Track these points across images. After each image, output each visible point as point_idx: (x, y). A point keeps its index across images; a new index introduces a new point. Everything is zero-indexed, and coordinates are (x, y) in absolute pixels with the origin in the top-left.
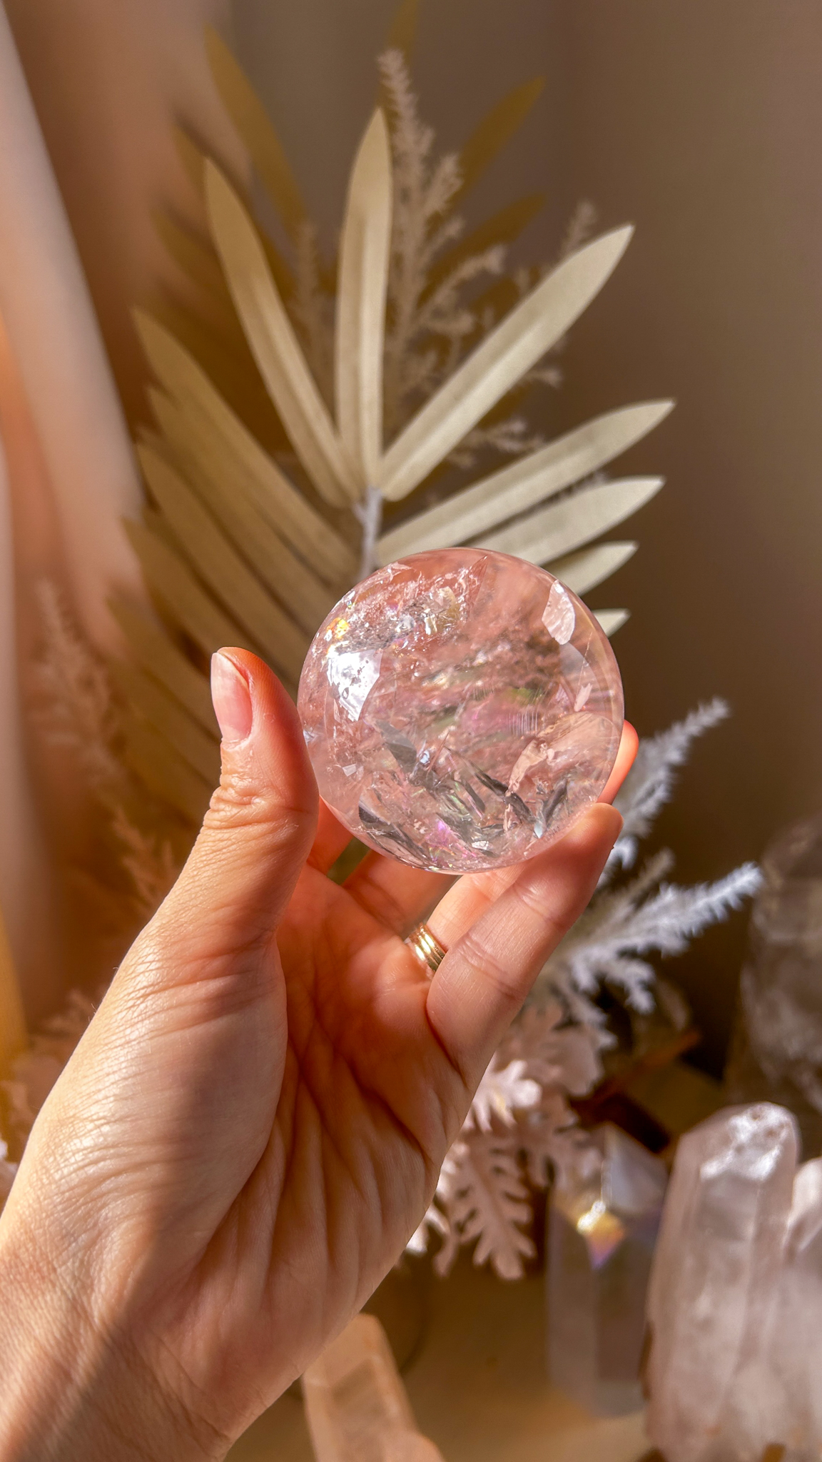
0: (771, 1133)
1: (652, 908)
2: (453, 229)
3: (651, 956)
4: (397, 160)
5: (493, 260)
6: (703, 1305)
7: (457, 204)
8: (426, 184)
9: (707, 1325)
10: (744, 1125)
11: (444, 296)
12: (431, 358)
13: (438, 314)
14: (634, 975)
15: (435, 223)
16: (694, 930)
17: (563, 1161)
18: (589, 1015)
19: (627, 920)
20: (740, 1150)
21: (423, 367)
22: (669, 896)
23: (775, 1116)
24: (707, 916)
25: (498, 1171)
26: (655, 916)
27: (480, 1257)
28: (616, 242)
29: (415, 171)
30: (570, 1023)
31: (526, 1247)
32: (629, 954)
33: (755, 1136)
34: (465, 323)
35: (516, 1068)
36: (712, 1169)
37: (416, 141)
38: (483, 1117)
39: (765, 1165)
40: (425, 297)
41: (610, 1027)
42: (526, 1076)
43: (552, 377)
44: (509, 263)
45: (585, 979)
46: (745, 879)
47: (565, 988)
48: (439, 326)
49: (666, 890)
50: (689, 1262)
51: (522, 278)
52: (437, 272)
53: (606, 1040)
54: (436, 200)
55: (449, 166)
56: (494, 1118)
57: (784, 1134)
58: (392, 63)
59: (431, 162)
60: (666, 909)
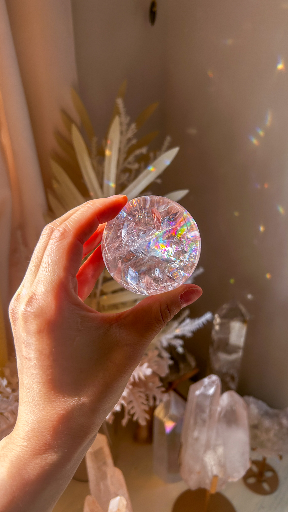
0: (213, 382)
1: (184, 324)
2: (134, 142)
3: (182, 337)
4: (121, 124)
5: (144, 150)
6: (196, 434)
7: (135, 136)
8: (127, 130)
9: (197, 439)
10: (206, 381)
11: (131, 158)
12: (127, 175)
13: (129, 163)
14: (178, 343)
15: (129, 140)
16: (194, 330)
17: (158, 397)
18: (166, 355)
19: (176, 328)
20: (205, 387)
21: (125, 177)
22: (188, 321)
23: (214, 378)
24: (198, 326)
25: (140, 396)
26: (184, 326)
27: (135, 418)
28: (174, 151)
29: (125, 127)
30: (160, 356)
31: (148, 417)
32: (177, 337)
33: (209, 383)
34: (136, 166)
35: (146, 365)
36: (198, 393)
37: (125, 119)
38: (136, 377)
39: (211, 391)
40: (126, 159)
41: (172, 358)
42: (149, 367)
43: (159, 181)
44: (149, 151)
45: (165, 344)
46: (208, 316)
47: (159, 347)
48: (129, 166)
49: (187, 319)
50: (192, 422)
51: (152, 155)
52: (129, 152)
53: (171, 362)
54: (130, 134)
55: (133, 126)
56: (140, 378)
57: (216, 382)
58: (120, 102)
59: (129, 125)
60: (187, 324)
